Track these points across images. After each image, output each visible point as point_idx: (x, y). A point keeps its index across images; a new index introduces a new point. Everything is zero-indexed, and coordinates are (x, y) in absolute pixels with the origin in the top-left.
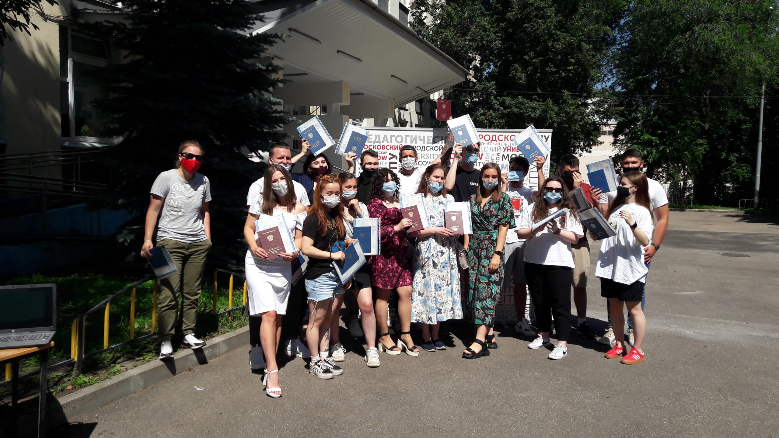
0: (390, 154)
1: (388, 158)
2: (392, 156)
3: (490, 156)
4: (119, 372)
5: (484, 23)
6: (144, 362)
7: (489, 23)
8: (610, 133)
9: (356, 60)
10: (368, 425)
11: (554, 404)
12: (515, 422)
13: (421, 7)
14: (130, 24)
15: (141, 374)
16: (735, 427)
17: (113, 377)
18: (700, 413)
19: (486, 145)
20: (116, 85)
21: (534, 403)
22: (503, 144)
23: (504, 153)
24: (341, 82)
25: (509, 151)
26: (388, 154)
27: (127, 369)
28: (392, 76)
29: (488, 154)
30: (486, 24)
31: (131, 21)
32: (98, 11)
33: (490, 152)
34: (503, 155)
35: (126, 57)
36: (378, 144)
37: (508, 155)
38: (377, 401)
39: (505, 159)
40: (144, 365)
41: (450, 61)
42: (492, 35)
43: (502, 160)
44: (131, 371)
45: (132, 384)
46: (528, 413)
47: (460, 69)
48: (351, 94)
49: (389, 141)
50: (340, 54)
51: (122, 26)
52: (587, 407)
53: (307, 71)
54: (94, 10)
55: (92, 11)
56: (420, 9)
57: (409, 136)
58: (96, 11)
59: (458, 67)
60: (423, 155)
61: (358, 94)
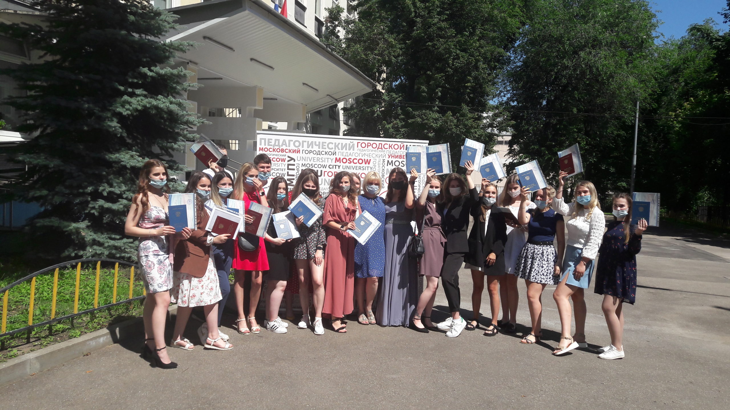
0: (289, 157)
1: (286, 161)
2: (290, 159)
3: (377, 161)
4: (15, 356)
5: (391, 40)
6: (41, 347)
7: (395, 39)
8: (506, 143)
9: (268, 68)
10: (249, 404)
11: (419, 384)
12: (382, 400)
13: (335, 22)
14: (47, 27)
15: (37, 358)
16: (572, 404)
17: (9, 360)
18: (545, 392)
19: (374, 152)
20: (31, 83)
21: (402, 384)
22: (388, 152)
23: (389, 159)
24: (255, 87)
25: (393, 157)
26: (287, 156)
27: (23, 353)
28: (304, 84)
29: (375, 160)
30: (393, 40)
31: (48, 24)
32: (18, 12)
33: (377, 158)
34: (388, 161)
35: (41, 57)
36: (278, 147)
37: (392, 161)
38: (261, 383)
39: (390, 164)
40: (42, 349)
41: (357, 73)
42: (398, 50)
43: (387, 165)
44: (27, 355)
45: (28, 367)
46: (395, 393)
47: (368, 80)
48: (264, 99)
49: (288, 145)
50: (253, 61)
51: (39, 29)
52: (448, 387)
53: (221, 76)
54: (14, 11)
55: (12, 12)
56: (334, 23)
57: (306, 142)
58: (16, 11)
59: (365, 78)
60: (318, 159)
61: (272, 99)
